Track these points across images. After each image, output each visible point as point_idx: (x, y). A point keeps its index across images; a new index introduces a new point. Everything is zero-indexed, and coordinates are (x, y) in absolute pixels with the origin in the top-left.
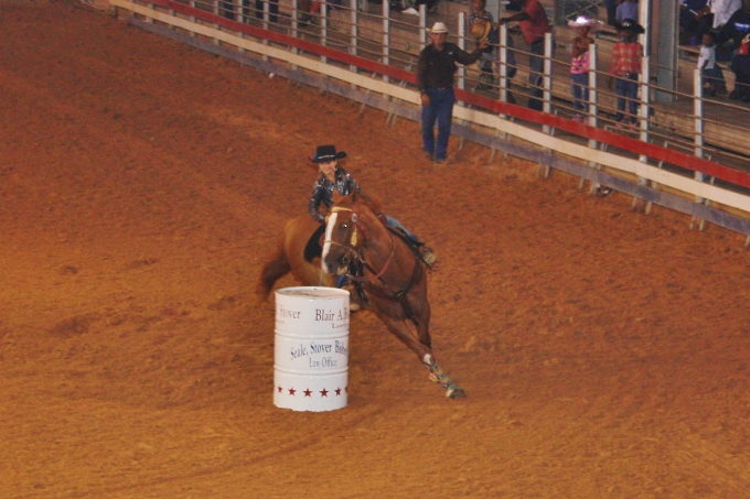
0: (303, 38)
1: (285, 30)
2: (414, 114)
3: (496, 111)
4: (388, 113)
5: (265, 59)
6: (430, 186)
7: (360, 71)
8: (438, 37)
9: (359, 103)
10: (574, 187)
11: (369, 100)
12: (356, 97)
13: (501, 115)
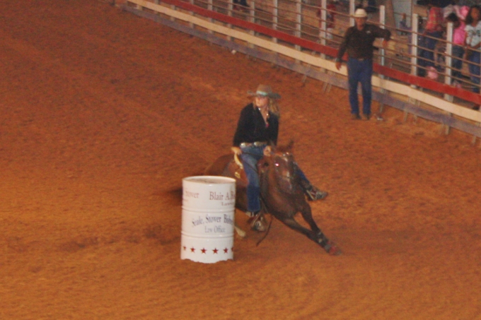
0: (259, 23)
1: (245, 17)
2: (344, 83)
3: (408, 81)
4: (324, 83)
5: (229, 39)
6: (356, 140)
7: (303, 49)
8: (359, 20)
9: (302, 75)
10: (469, 143)
11: (309, 72)
12: (299, 70)
13: (413, 86)
